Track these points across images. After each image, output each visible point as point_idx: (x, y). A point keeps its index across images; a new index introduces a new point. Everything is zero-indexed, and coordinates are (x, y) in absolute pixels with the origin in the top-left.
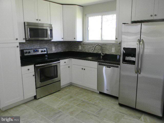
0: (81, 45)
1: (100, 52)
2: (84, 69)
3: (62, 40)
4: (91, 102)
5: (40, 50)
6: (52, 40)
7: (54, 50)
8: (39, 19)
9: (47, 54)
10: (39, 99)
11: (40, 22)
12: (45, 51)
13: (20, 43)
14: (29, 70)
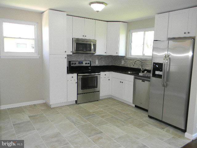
0: (124, 60)
1: (140, 68)
2: (122, 82)
3: (105, 54)
4: (123, 112)
5: (84, 63)
6: (95, 54)
7: (97, 63)
8: (85, 35)
9: (90, 66)
10: (79, 104)
11: (85, 38)
12: (88, 64)
13: (68, 55)
14: (72, 77)
